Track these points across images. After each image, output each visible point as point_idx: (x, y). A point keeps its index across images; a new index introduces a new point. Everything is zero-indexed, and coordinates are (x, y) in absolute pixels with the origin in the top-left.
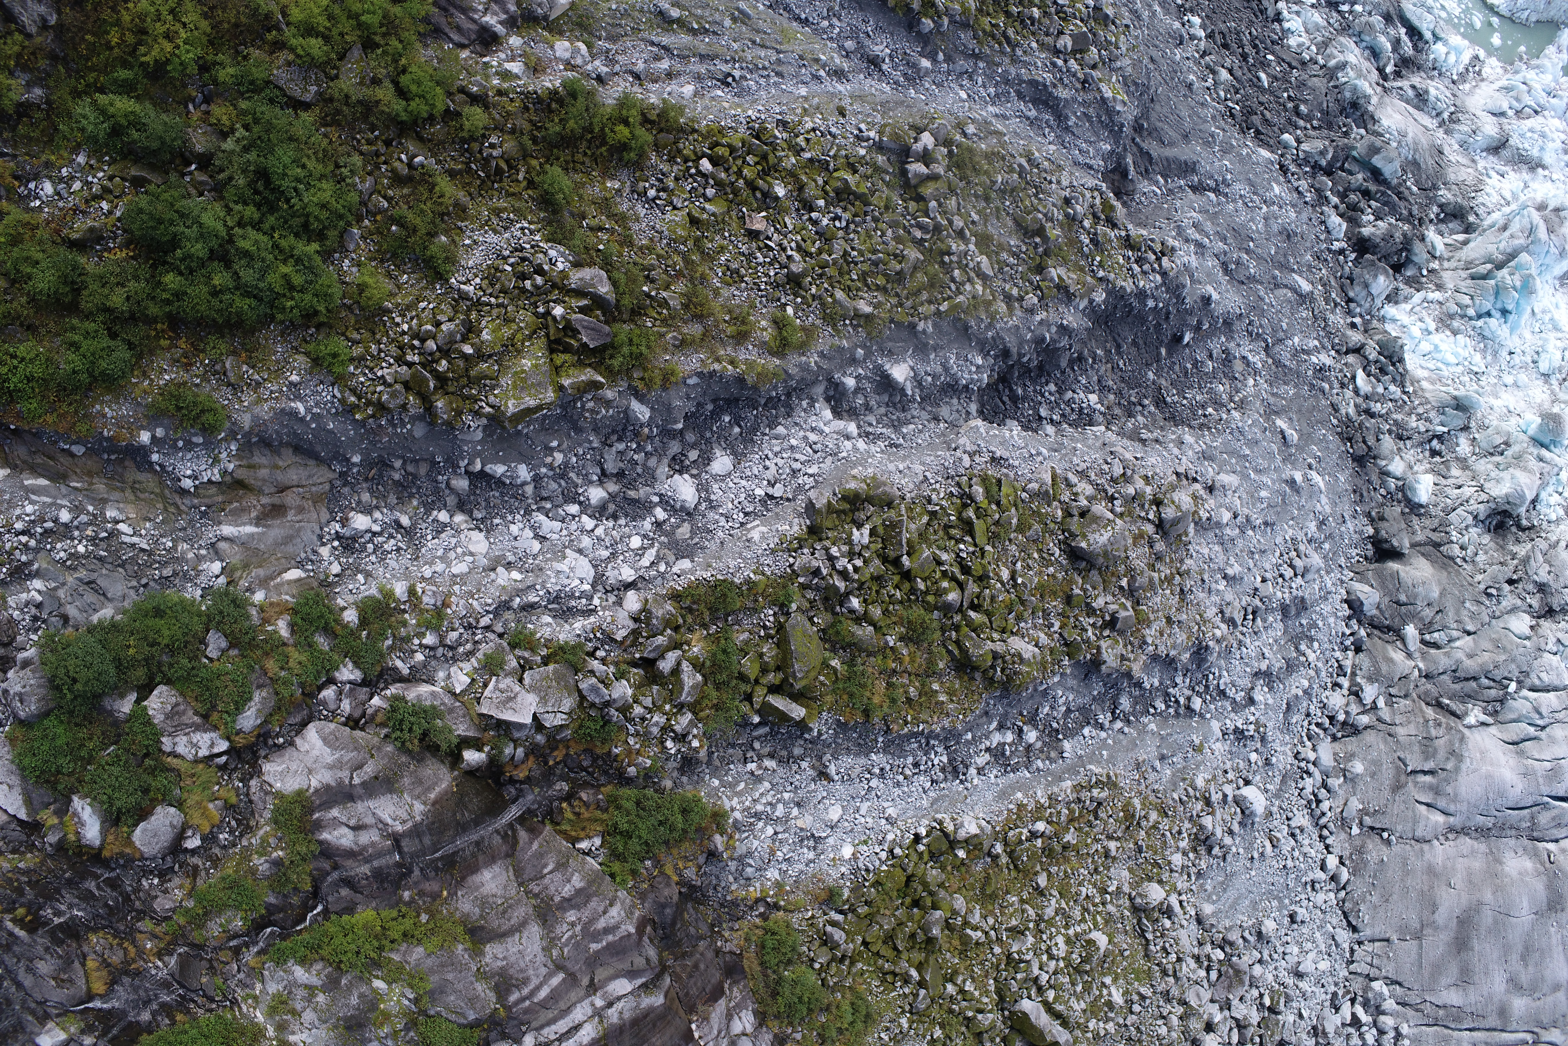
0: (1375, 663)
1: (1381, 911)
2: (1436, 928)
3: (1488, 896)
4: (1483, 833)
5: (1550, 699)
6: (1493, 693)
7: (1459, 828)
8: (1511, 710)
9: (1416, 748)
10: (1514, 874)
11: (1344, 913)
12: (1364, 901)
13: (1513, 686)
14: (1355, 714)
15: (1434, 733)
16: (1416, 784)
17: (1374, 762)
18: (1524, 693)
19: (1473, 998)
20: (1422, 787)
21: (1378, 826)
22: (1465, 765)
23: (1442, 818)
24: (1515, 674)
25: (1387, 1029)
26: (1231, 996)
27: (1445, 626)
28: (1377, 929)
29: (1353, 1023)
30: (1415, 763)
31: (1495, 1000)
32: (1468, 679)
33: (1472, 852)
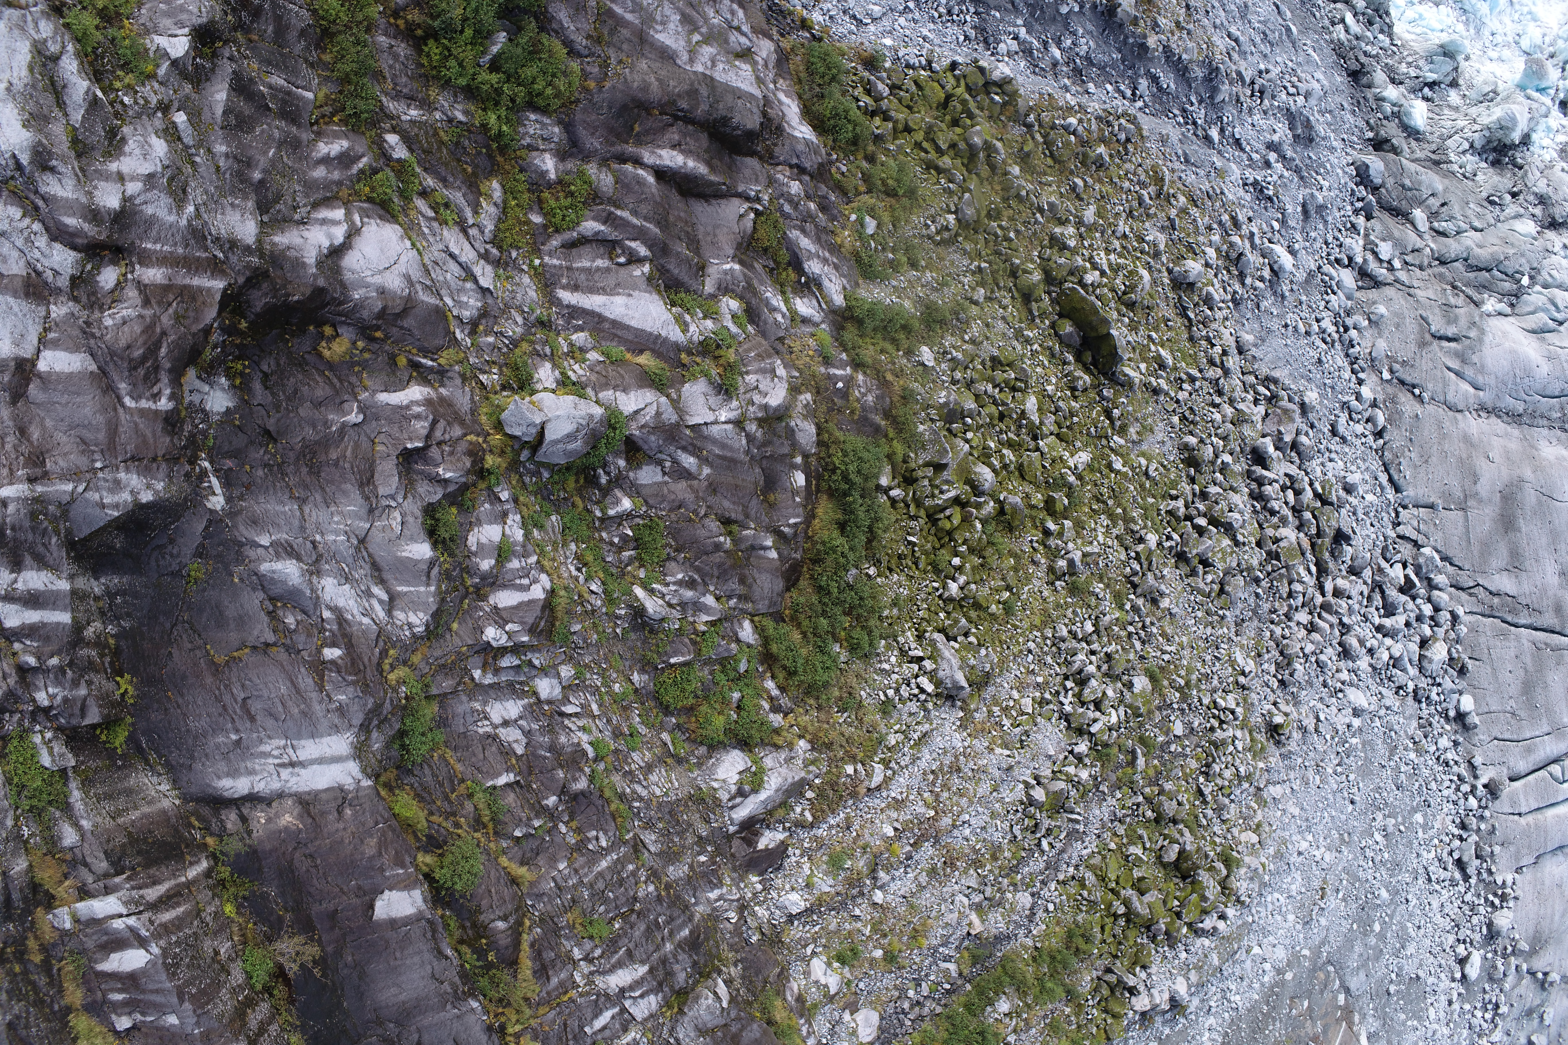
0: (1387, 228)
1: (1422, 470)
2: (1480, 501)
3: (1528, 473)
4: (1514, 418)
5: (1563, 297)
6: (1507, 286)
7: (1489, 405)
8: (1526, 303)
9: (1437, 311)
10: (1552, 458)
11: (1384, 464)
12: (1403, 454)
13: (1525, 281)
14: (1373, 266)
15: (1453, 301)
16: (1442, 348)
17: (1396, 314)
18: (1538, 288)
19: (1526, 587)
20: (1448, 352)
21: (1408, 379)
22: (1488, 338)
23: (1471, 390)
24: (1526, 268)
25: (1442, 605)
26: (1282, 429)
27: (1451, 218)
28: (1420, 492)
29: (1407, 588)
30: (1437, 325)
31: (1550, 593)
32: (1481, 270)
33: (1507, 434)
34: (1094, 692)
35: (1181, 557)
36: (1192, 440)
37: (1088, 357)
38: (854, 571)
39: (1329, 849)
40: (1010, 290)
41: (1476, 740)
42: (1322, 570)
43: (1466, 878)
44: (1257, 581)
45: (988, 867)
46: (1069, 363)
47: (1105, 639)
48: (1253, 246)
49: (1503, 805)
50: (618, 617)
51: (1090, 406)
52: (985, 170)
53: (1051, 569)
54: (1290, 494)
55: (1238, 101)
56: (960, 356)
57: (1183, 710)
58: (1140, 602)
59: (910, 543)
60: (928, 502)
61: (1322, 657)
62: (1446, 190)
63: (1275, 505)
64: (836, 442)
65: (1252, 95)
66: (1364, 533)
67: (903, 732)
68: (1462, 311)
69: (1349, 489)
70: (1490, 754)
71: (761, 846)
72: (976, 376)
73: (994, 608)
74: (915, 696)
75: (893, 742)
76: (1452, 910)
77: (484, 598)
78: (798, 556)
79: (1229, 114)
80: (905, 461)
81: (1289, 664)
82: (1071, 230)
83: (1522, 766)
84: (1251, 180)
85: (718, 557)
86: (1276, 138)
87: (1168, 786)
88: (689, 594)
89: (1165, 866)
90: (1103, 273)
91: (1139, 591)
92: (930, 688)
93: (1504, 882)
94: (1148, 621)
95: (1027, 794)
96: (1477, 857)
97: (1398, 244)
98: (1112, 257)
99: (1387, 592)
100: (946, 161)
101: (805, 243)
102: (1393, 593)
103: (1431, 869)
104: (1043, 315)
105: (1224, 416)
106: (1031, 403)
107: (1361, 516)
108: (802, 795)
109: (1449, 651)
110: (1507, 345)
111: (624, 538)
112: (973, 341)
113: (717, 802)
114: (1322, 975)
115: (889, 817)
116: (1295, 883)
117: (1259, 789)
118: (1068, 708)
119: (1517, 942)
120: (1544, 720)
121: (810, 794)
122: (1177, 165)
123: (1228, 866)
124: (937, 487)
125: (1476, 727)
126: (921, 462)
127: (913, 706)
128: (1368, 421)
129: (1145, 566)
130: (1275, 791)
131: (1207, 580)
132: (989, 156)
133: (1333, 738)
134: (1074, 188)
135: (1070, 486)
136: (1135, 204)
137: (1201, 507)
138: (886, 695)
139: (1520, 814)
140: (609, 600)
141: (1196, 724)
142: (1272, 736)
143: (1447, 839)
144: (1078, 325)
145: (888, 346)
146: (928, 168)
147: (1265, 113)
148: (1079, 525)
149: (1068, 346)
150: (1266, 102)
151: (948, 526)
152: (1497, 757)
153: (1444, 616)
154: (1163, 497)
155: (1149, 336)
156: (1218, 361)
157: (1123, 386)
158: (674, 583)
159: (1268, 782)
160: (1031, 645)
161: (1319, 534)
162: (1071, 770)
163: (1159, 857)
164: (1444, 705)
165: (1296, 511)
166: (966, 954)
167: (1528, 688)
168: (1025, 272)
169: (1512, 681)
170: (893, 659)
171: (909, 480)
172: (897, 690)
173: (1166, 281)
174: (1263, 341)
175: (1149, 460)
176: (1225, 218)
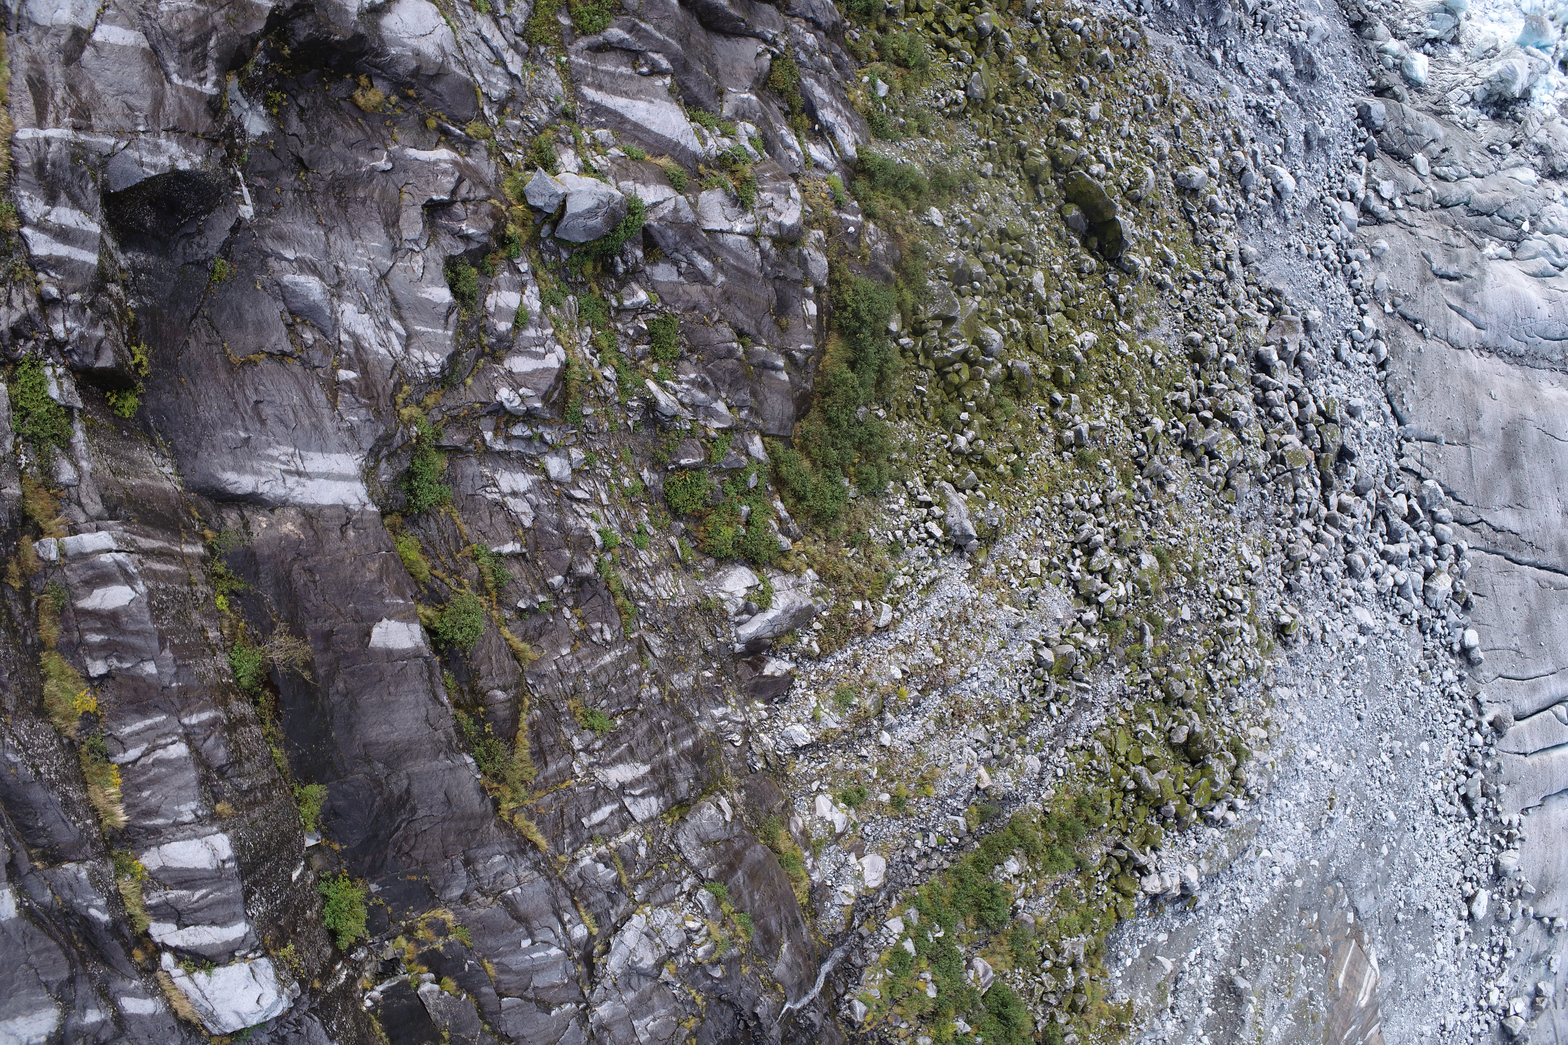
0: (1388, 168)
1: (1425, 404)
2: (1483, 437)
3: (1530, 412)
4: (1516, 358)
5: (1561, 242)
6: (1508, 231)
7: (1491, 344)
8: (1527, 248)
9: (1439, 249)
10: (1554, 398)
11: (1387, 396)
12: (1405, 387)
13: (1526, 226)
14: (1375, 204)
15: (1454, 241)
16: (1443, 286)
17: (1398, 251)
18: (1538, 234)
19: (1530, 525)
20: (1450, 290)
21: (1410, 314)
22: (1489, 279)
23: (1474, 329)
24: (1527, 214)
25: (1446, 538)
26: (1285, 338)
27: (1452, 163)
28: (1423, 425)
29: (1411, 517)
30: (1439, 262)
31: (1553, 531)
32: (1482, 214)
33: (1508, 374)
34: (1102, 561)
35: (1187, 447)
36: (1197, 336)
37: (1094, 242)
38: (864, 409)
39: (1336, 760)
40: (1018, 171)
41: (1480, 676)
42: (1326, 486)
43: (1473, 815)
44: (1262, 482)
45: (997, 724)
46: (1075, 246)
47: (1113, 514)
48: (1256, 165)
49: (1508, 743)
50: (630, 409)
51: (1097, 288)
52: (993, 57)
53: (1059, 439)
54: (1294, 406)
55: (1241, 27)
56: (968, 221)
57: (1190, 596)
58: (1147, 483)
59: (919, 392)
60: (937, 354)
61: (1327, 570)
62: (1447, 136)
63: (1280, 412)
64: (848, 282)
65: (1255, 25)
66: (1368, 457)
67: (912, 576)
68: (1463, 251)
69: (1352, 412)
70: (1496, 691)
71: (768, 670)
72: (983, 244)
73: (1001, 468)
74: (924, 540)
75: (902, 583)
76: (1459, 846)
77: (499, 360)
78: (809, 386)
79: (1232, 39)
80: (915, 314)
81: (1295, 569)
82: (1076, 122)
83: (1527, 705)
84: (1254, 103)
85: (730, 363)
86: (1278, 66)
87: (1176, 668)
88: (701, 396)
89: (1173, 747)
90: (1108, 167)
91: (1146, 471)
92: (939, 533)
93: (1510, 823)
94: (1155, 502)
95: (1036, 655)
96: (1483, 795)
97: (1399, 183)
98: (1117, 154)
99: (1391, 519)
100: (955, 42)
101: (820, 92)
102: (1396, 521)
103: (1437, 800)
104: (1049, 198)
105: (1228, 317)
106: (1038, 278)
107: (1364, 441)
108: (809, 626)
109: (1453, 585)
110: (1508, 285)
111: (639, 331)
112: (981, 211)
113: (724, 615)
114: (1331, 891)
115: (897, 659)
116: (1303, 791)
117: (1267, 688)
118: (1076, 574)
119: (1523, 884)
120: (1549, 658)
121: (817, 626)
122: (1180, 78)
123: (1237, 756)
124: (946, 340)
125: (1480, 662)
126: (930, 315)
127: (922, 551)
128: (1370, 352)
129: (1152, 449)
130: (1283, 692)
131: (1213, 471)
132: (997, 44)
133: (1339, 651)
134: (1079, 85)
135: (1077, 362)
136: (1140, 107)
137: (1206, 400)
138: (895, 536)
139: (1525, 754)
140: (622, 389)
141: (1204, 611)
142: (1279, 637)
143: (1453, 774)
144: (1084, 208)
145: (899, 202)
146: (938, 47)
147: (1267, 42)
148: (1086, 402)
149: (1075, 230)
150: (1268, 32)
151: (956, 380)
152: (1502, 694)
153: (1448, 550)
154: (1169, 388)
155: (1154, 234)
156: (1222, 264)
157: (1128, 274)
158: (687, 382)
159: (1276, 683)
160: (1039, 509)
161: (1323, 449)
162: (1080, 636)
163: (1168, 739)
164: (1449, 638)
165: (1301, 423)
166: (975, 810)
167: (1532, 626)
168: (1032, 154)
169: (1517, 620)
170: (902, 501)
171: (918, 331)
172: (906, 533)
173: (1171, 184)
174: (1267, 257)
175: (1155, 349)
176: (1228, 132)
